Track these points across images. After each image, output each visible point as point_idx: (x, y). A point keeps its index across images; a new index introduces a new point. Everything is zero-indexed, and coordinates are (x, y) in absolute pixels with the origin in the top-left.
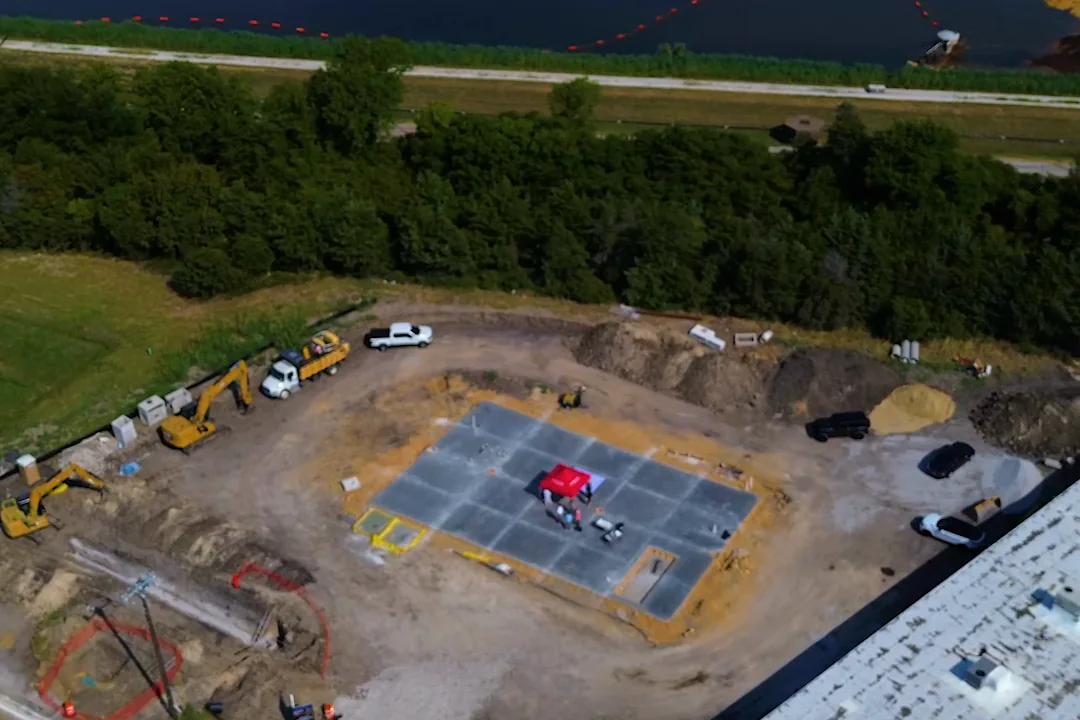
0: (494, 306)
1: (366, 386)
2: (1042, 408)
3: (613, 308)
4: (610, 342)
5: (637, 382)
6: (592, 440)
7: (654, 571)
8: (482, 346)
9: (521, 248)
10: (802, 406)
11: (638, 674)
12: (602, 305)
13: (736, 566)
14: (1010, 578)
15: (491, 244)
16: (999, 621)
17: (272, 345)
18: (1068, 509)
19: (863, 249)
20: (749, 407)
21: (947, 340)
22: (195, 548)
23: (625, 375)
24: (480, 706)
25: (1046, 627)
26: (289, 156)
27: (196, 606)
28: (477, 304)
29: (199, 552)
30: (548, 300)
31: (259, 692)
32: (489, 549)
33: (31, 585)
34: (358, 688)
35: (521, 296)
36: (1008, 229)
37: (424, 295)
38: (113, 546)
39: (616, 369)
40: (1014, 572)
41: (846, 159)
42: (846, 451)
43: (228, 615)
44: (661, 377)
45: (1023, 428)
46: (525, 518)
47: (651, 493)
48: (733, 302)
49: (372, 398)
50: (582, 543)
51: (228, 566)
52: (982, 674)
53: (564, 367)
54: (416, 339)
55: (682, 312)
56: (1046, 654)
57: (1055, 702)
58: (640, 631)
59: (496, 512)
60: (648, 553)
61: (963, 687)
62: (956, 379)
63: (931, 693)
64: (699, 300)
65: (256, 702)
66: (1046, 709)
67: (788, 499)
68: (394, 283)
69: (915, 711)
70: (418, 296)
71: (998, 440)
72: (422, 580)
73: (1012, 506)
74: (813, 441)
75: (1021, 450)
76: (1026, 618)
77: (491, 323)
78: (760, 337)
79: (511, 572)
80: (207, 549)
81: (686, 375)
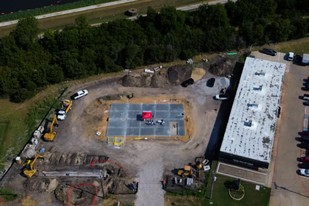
0: (97, 79)
1: (81, 109)
2: (223, 66)
3: (124, 71)
4: (130, 80)
5: (140, 87)
6: (142, 104)
7: (175, 127)
8: (100, 90)
9: (95, 63)
10: (178, 81)
11: (187, 149)
12: (122, 71)
13: (188, 120)
14: (242, 103)
15: (88, 64)
16: (245, 112)
17: (52, 107)
18: (242, 86)
19: (173, 41)
20: (167, 85)
21: (196, 56)
22: (76, 162)
23: (137, 86)
24: (163, 168)
25: (253, 111)
26: (14, 55)
27: (84, 174)
28: (93, 80)
29: (78, 162)
30: (109, 74)
31: (120, 185)
32: (140, 136)
33: (45, 186)
34: (137, 175)
35: (101, 75)
36: (190, 26)
37: (78, 82)
38: (55, 169)
39: (134, 85)
40: (242, 102)
41: (154, 19)
42: (192, 88)
43: (93, 173)
44: (145, 84)
45: (221, 71)
46: (142, 126)
47: (162, 111)
48: (150, 62)
49: (85, 112)
50: (157, 127)
51: (87, 162)
52: (251, 124)
53: (122, 89)
54: (85, 94)
55: (139, 67)
56: (256, 116)
57: (263, 124)
58: (181, 140)
59: (135, 127)
60: (171, 124)
61: (248, 127)
62: (202, 64)
63: (244, 131)
64: (142, 63)
65: (121, 187)
66: (263, 126)
67: (188, 102)
68: (68, 81)
69: (243, 135)
70: (77, 83)
71: (217, 75)
72: (131, 148)
73: (228, 88)
74: (184, 87)
75: (222, 75)
76: (249, 110)
77: (98, 84)
78: (160, 68)
79: (148, 139)
80: (79, 161)
81: (151, 82)
